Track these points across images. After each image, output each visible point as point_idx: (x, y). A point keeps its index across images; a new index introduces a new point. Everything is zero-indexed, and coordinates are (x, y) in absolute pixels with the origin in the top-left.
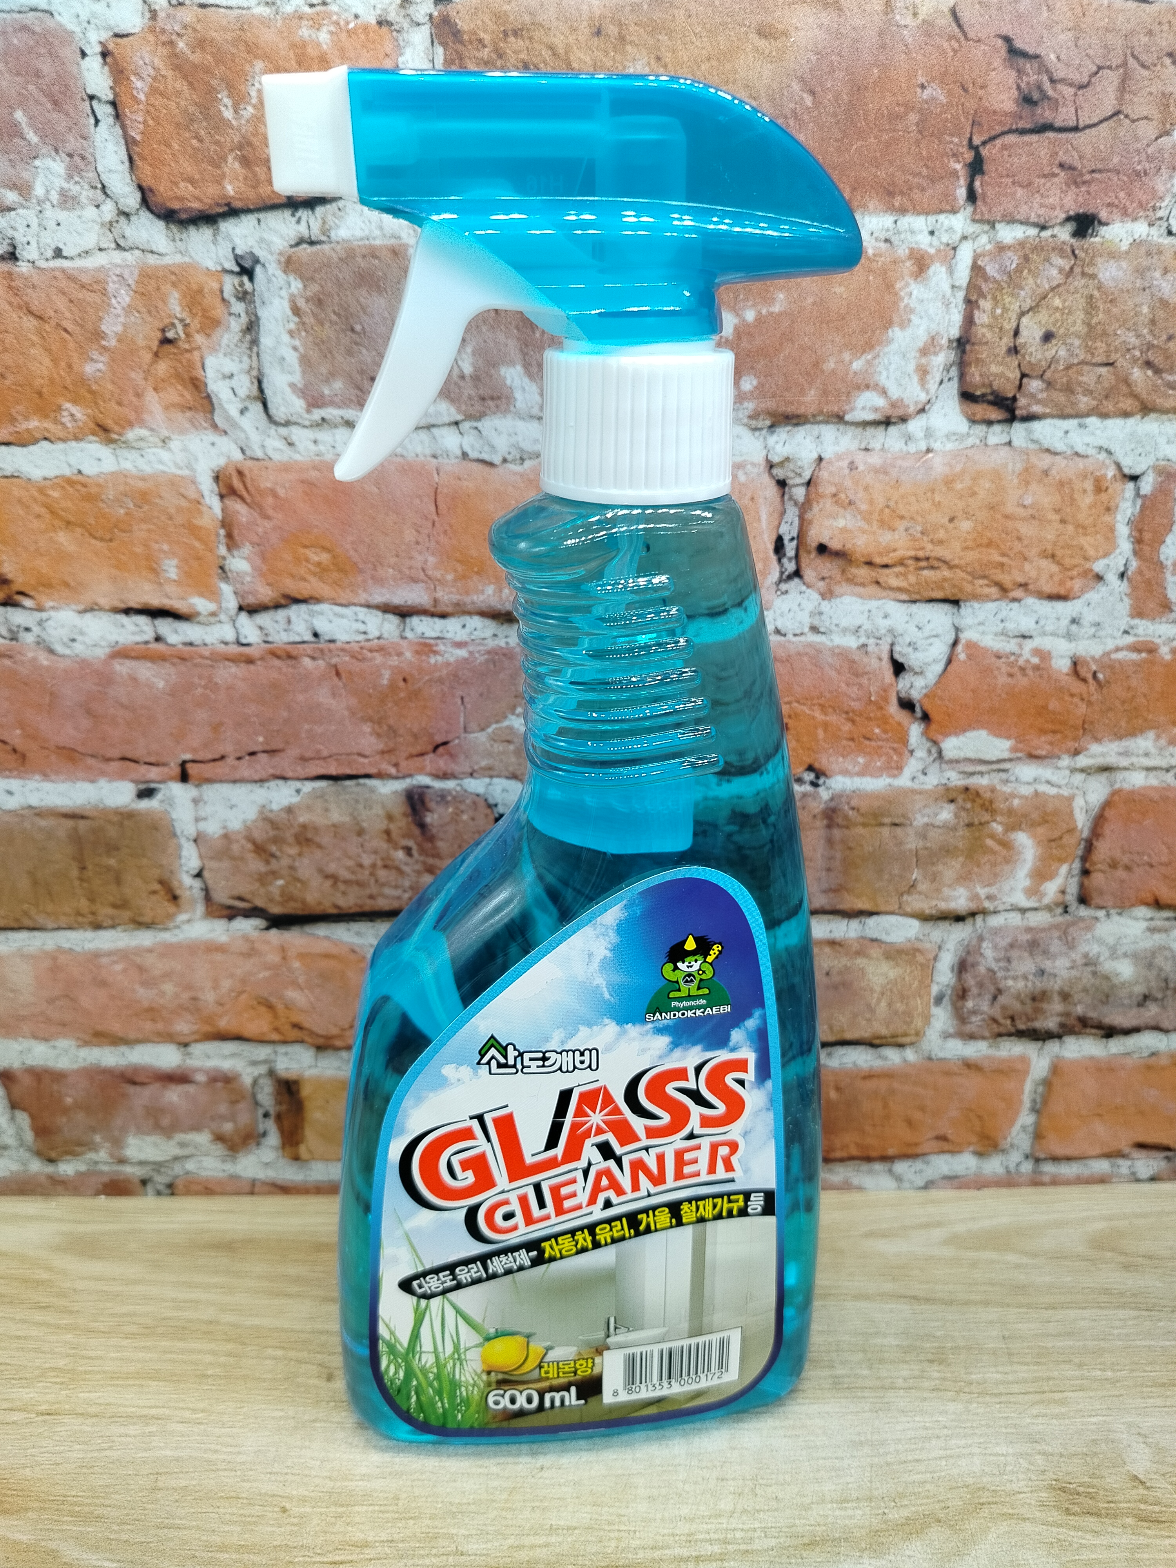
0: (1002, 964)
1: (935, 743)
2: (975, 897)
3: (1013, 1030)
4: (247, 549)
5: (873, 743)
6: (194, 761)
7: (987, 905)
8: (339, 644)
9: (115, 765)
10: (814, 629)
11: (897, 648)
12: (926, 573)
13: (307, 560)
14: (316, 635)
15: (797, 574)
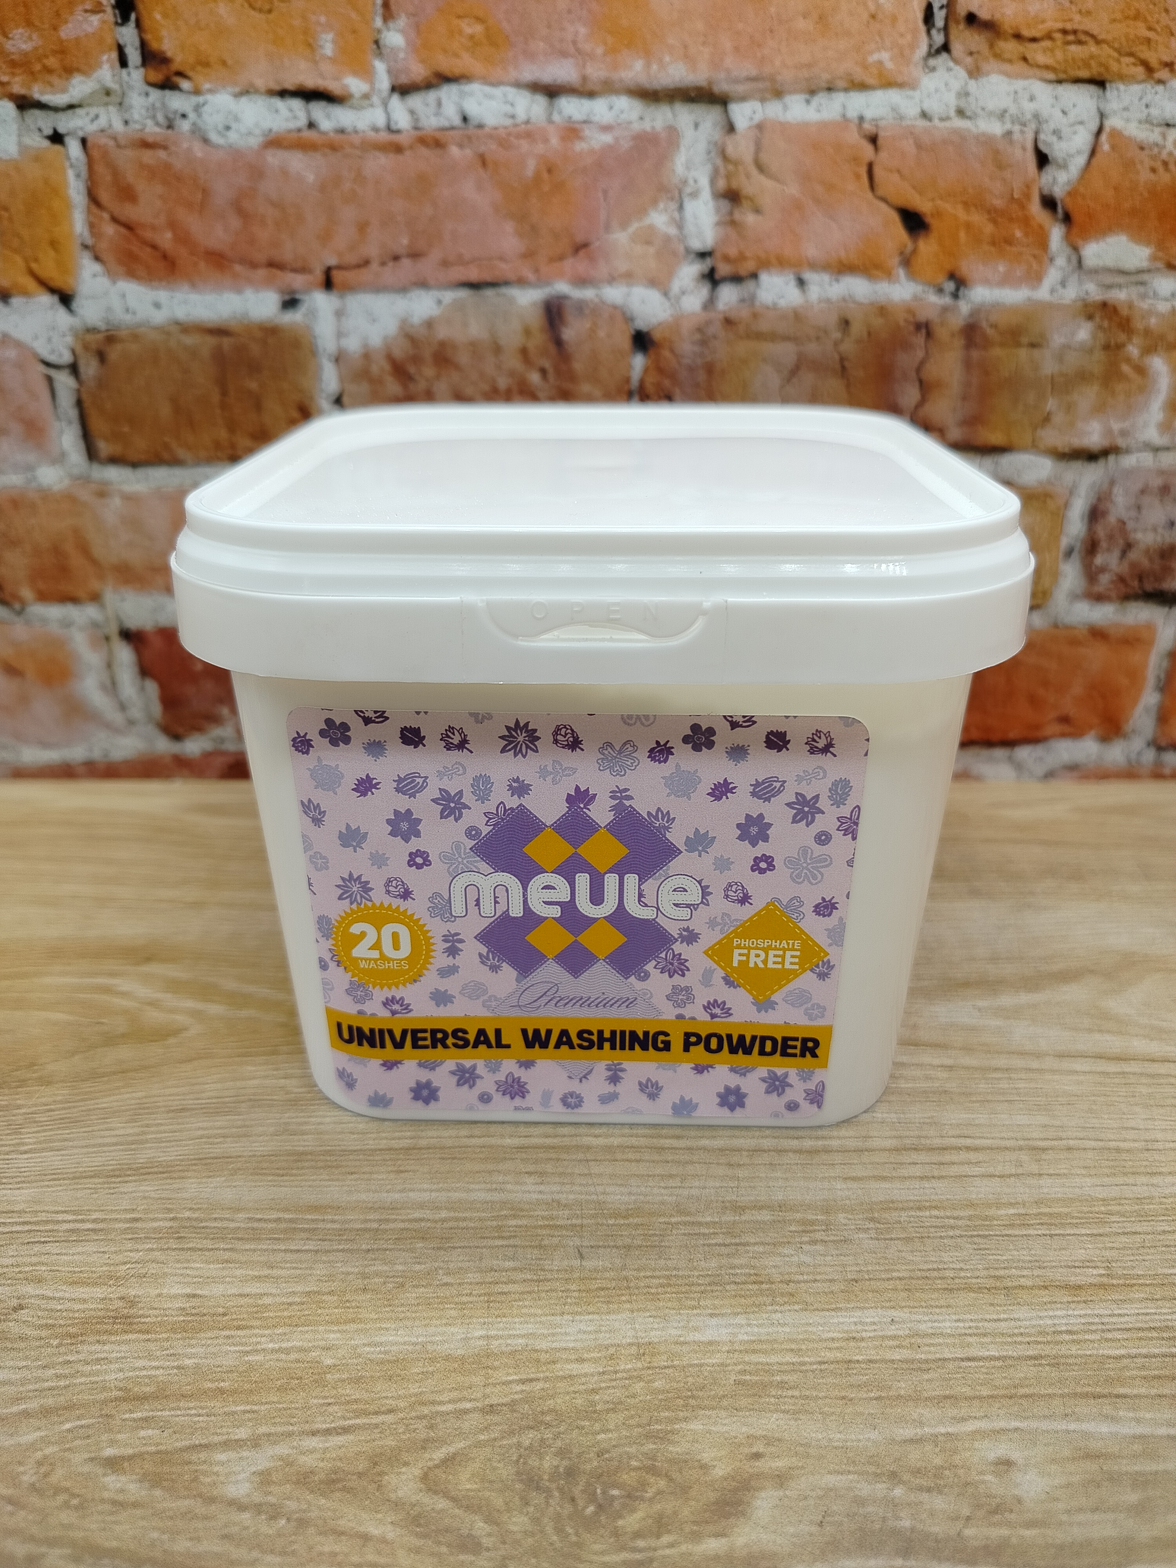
0: (1133, 513)
1: (1076, 249)
2: (1109, 432)
3: (1140, 592)
4: (402, 21)
5: (1014, 249)
6: (339, 267)
7: (1121, 442)
8: (487, 130)
9: (262, 272)
10: (961, 113)
11: (1042, 137)
12: (1073, 48)
13: (460, 32)
14: (465, 119)
15: (945, 48)
